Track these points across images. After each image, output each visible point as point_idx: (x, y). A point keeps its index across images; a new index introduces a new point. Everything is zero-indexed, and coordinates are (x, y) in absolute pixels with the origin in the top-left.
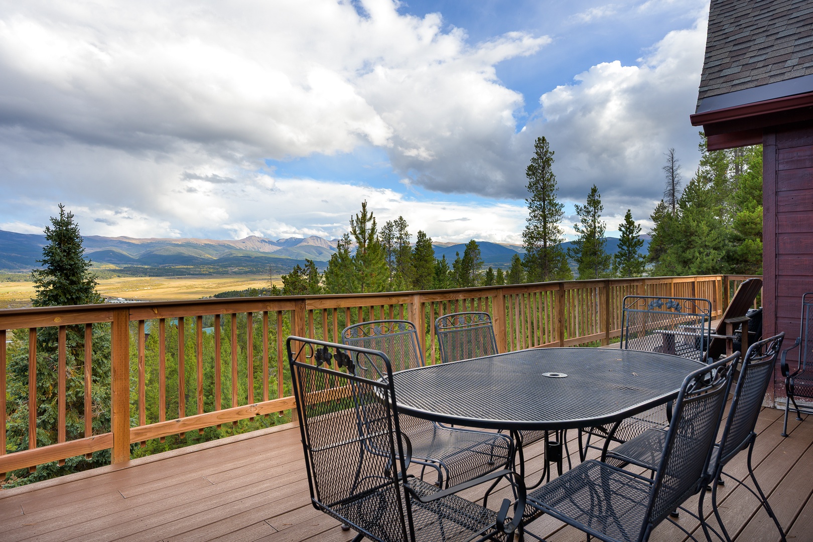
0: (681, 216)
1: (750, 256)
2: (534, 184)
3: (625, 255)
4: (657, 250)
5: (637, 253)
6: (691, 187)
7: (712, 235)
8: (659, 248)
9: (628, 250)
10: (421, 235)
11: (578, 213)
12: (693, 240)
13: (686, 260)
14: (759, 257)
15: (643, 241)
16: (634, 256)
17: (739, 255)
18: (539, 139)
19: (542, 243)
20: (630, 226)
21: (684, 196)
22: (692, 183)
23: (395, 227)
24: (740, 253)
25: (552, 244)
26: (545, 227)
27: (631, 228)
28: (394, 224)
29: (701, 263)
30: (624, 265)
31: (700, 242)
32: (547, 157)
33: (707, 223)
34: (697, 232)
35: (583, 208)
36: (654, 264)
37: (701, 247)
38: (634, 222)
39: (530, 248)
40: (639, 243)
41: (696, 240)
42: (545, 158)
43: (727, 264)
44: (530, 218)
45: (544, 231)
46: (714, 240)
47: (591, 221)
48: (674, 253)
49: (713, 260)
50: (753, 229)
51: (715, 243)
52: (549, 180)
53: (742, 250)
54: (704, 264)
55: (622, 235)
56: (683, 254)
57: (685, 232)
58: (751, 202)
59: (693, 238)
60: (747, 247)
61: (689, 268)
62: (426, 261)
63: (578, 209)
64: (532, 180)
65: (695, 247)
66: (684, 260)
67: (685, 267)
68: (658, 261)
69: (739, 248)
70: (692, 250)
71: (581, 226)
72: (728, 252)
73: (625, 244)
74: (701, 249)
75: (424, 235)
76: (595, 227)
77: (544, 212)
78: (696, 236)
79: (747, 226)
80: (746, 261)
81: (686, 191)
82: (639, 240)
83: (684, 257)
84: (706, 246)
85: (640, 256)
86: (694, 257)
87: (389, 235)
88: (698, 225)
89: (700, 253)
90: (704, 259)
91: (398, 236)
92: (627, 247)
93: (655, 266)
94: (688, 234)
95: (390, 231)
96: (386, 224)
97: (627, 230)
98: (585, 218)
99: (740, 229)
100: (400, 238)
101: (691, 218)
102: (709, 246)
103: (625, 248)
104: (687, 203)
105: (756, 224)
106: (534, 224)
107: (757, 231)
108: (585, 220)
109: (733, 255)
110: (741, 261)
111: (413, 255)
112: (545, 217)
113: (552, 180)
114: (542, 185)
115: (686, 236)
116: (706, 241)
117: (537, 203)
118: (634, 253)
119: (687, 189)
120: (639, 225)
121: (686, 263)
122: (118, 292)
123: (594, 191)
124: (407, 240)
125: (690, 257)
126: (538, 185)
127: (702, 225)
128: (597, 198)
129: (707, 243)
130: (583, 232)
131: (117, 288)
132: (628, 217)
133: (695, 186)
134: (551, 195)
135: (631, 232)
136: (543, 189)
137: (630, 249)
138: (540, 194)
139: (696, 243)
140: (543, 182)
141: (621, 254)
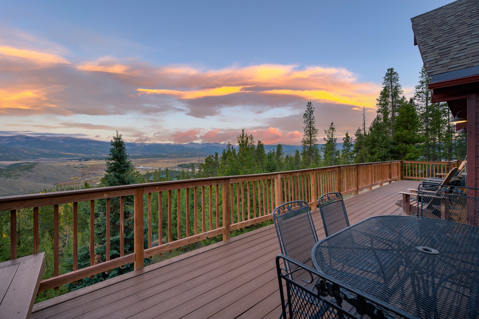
0: (370, 134)
1: (400, 151)
2: (306, 121)
3: (346, 150)
4: (357, 148)
5: (351, 150)
6: (374, 122)
7: (384, 142)
9: (347, 148)
10: (260, 142)
11: (326, 133)
12: (376, 144)
14: (405, 151)
15: (353, 144)
16: (349, 151)
17: (396, 151)
18: (308, 103)
19: (310, 145)
20: (348, 138)
21: (371, 126)
22: (375, 120)
23: (249, 139)
24: (396, 150)
25: (314, 145)
26: (311, 138)
29: (379, 154)
31: (379, 145)
34: (377, 141)
35: (327, 131)
37: (379, 147)
39: (304, 147)
42: (311, 110)
43: (390, 154)
44: (305, 135)
45: (310, 140)
46: (385, 144)
47: (331, 136)
48: (367, 150)
50: (402, 139)
52: (312, 119)
53: (397, 148)
54: (380, 154)
55: (344, 142)
56: (371, 150)
57: (372, 141)
58: (401, 128)
59: (376, 143)
60: (400, 147)
62: (261, 152)
63: (325, 131)
64: (305, 119)
65: (376, 147)
69: (396, 148)
70: (375, 148)
71: (327, 139)
72: (391, 149)
73: (345, 146)
74: (379, 148)
76: (333, 139)
77: (310, 132)
78: (377, 142)
79: (400, 138)
80: (398, 153)
81: (372, 124)
82: (351, 144)
83: (371, 151)
84: (381, 146)
86: (376, 151)
88: (378, 138)
89: (379, 149)
90: (381, 152)
91: (250, 142)
97: (346, 140)
99: (396, 139)
100: (251, 143)
101: (375, 135)
102: (382, 147)
104: (373, 129)
105: (403, 137)
106: (306, 137)
107: (404, 140)
108: (329, 136)
109: (393, 150)
110: (396, 153)
111: (256, 150)
112: (311, 135)
113: (314, 119)
114: (309, 121)
115: (373, 142)
116: (381, 144)
117: (308, 129)
118: (349, 149)
119: (372, 123)
120: (352, 138)
121: (372, 154)
122: (141, 164)
123: (332, 124)
124: (254, 144)
125: (374, 151)
126: (308, 122)
127: (380, 138)
128: (333, 127)
129: (382, 145)
130: (327, 141)
131: (140, 163)
132: (347, 135)
133: (376, 121)
134: (313, 125)
135: (348, 141)
136: (310, 123)
137: (348, 148)
138: (309, 125)
139: (377, 145)
140: (310, 120)
141: (344, 150)
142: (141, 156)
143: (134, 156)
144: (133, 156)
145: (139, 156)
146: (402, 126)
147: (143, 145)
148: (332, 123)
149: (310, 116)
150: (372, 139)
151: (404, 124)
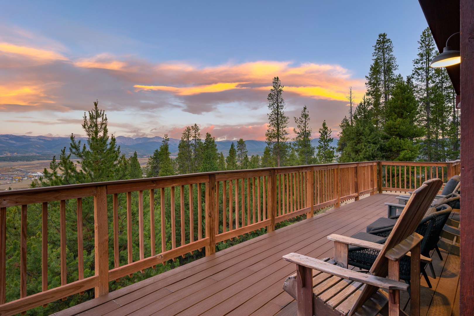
0: (355, 123)
1: (393, 148)
2: (272, 105)
3: (322, 147)
4: (342, 145)
5: (329, 146)
6: (360, 106)
7: (372, 135)
8: (343, 143)
9: (324, 144)
10: (208, 135)
11: (296, 122)
12: (361, 138)
13: (357, 150)
14: (398, 149)
15: (333, 138)
16: (327, 148)
17: (387, 148)
18: (275, 78)
19: (276, 140)
20: (325, 130)
21: (356, 112)
22: (361, 104)
23: (192, 130)
24: (387, 146)
25: (282, 140)
26: (278, 130)
27: (326, 131)
28: (191, 128)
29: (365, 152)
30: (322, 153)
31: (365, 139)
32: (280, 88)
33: (369, 128)
34: (363, 133)
35: (299, 119)
36: (340, 153)
37: (366, 142)
38: (327, 128)
39: (269, 143)
40: (331, 140)
41: (363, 138)
42: (278, 89)
43: (380, 153)
44: (270, 125)
45: (278, 133)
46: (373, 138)
47: (303, 126)
48: (350, 146)
49: (372, 150)
50: (395, 131)
51: (374, 140)
52: (281, 103)
53: (389, 144)
54: (367, 153)
55: (321, 135)
56: (356, 147)
57: (357, 133)
58: (394, 116)
59: (361, 137)
60: (392, 143)
61: (359, 155)
62: (211, 150)
63: (295, 119)
64: (271, 102)
65: (362, 142)
66: (356, 150)
67: (356, 154)
68: (343, 151)
69: (387, 143)
70: (360, 144)
71: (298, 130)
72: (381, 145)
73: (322, 140)
74: (366, 144)
75: (210, 135)
76: (306, 131)
77: (278, 122)
78: (363, 135)
79: (392, 130)
80: (391, 151)
81: (357, 109)
82: (330, 138)
83: (356, 148)
84: (368, 142)
85: (331, 148)
86: (361, 148)
87: (189, 135)
88: (364, 129)
89: (365, 146)
90: (368, 149)
91: (194, 135)
92: (324, 142)
93: (341, 154)
94: (359, 134)
95: (189, 133)
96: (186, 129)
97: (323, 132)
98: (300, 125)
99: (388, 132)
100: (195, 137)
101: (360, 125)
102: (370, 142)
103: (322, 142)
104: (358, 116)
105: (397, 128)
106: (272, 129)
107: (397, 133)
108: (300, 126)
109: (384, 147)
110: (388, 151)
111: (203, 146)
112: (278, 125)
113: (282, 102)
114: (276, 105)
115: (357, 136)
116: (368, 139)
117: (273, 116)
118: (328, 146)
119: (358, 108)
120: (330, 129)
121: (357, 152)
122: (37, 169)
123: (305, 108)
124: (200, 138)
125: (360, 148)
126: (274, 106)
127: (366, 129)
128: (306, 113)
129: (369, 140)
130: (298, 133)
131: (37, 167)
132: (324, 124)
133: (363, 106)
134: (282, 111)
135: (326, 133)
136: (277, 108)
137: (325, 143)
138: (275, 111)
139: (363, 140)
140: (277, 103)
141: (320, 146)
142: (39, 156)
143: (27, 156)
144: (24, 157)
145: (35, 156)
146: (395, 113)
147: (42, 140)
148: (304, 108)
149: (277, 97)
150: (357, 130)
151: (398, 110)
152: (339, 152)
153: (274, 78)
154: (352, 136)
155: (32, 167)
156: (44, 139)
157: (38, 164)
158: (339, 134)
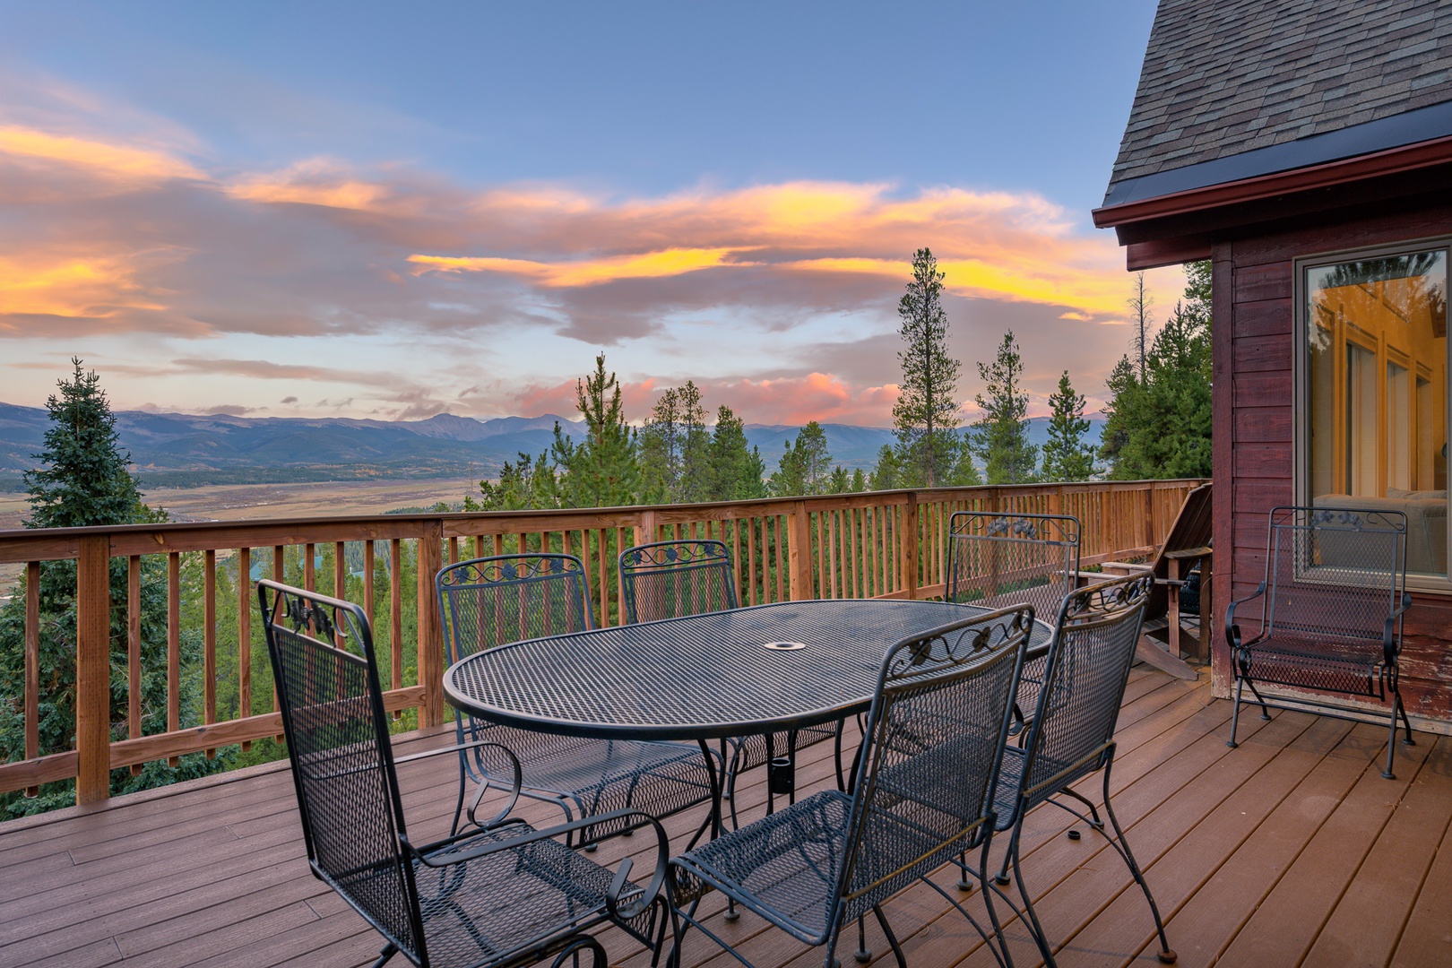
0: (1151, 380)
2: (911, 328)
3: (1060, 445)
4: (1115, 438)
5: (1080, 443)
6: (1167, 332)
7: (1201, 413)
8: (1119, 434)
9: (1065, 438)
10: (725, 413)
11: (983, 375)
12: (1170, 421)
13: (1158, 454)
15: (1089, 422)
16: (1074, 448)
18: (920, 252)
19: (925, 426)
20: (1067, 398)
21: (1156, 348)
22: (1170, 326)
23: (680, 398)
25: (942, 427)
26: (929, 399)
27: (1069, 401)
28: (678, 394)
29: (1182, 459)
30: (1058, 464)
31: (1181, 424)
32: (933, 281)
33: (1192, 393)
34: (1176, 407)
35: (991, 367)
36: (1111, 462)
37: (1184, 432)
38: (1073, 392)
39: (904, 435)
40: (1084, 426)
41: (1175, 420)
42: (929, 283)
44: (905, 383)
45: (929, 406)
46: (1204, 422)
47: (1003, 389)
48: (1140, 443)
49: (1202, 454)
51: (1206, 425)
52: (936, 321)
54: (1188, 462)
55: (1054, 412)
56: (1155, 445)
57: (1157, 407)
59: (1169, 417)
61: (1164, 468)
62: (732, 456)
63: (982, 368)
64: (908, 320)
65: (1173, 432)
66: (1156, 455)
67: (1157, 466)
68: (1118, 457)
70: (1168, 438)
71: (988, 398)
73: (1059, 426)
74: (1184, 436)
75: (729, 413)
76: (1011, 400)
77: (927, 374)
78: (1175, 414)
81: (1158, 341)
82: (1082, 421)
83: (1155, 449)
84: (1190, 430)
85: (1085, 447)
86: (1171, 449)
87: (671, 413)
88: (1178, 397)
89: (1181, 442)
90: (1188, 452)
91: (686, 413)
92: (1063, 433)
93: (1114, 465)
94: (1163, 410)
95: (671, 406)
96: (665, 395)
97: (1062, 405)
98: (995, 384)
100: (689, 418)
101: (1166, 385)
102: (1195, 430)
103: (1059, 433)
104: (1160, 360)
106: (912, 394)
108: (995, 388)
111: (710, 446)
112: (929, 382)
113: (941, 320)
114: (924, 328)
115: (1159, 414)
116: (1190, 422)
117: (916, 360)
118: (1074, 442)
119: (1160, 337)
120: (1082, 397)
121: (1159, 459)
123: (1009, 338)
124: (701, 422)
125: (1165, 449)
126: (918, 329)
127: (1185, 395)
128: (1013, 351)
129: (1193, 426)
130: (990, 407)
132: (1064, 382)
133: (1174, 331)
134: (940, 345)
135: (1069, 408)
136: (927, 335)
137: (1068, 436)
138: (921, 344)
139: (1176, 425)
140: (927, 323)
141: (1053, 444)
147: (225, 425)
148: (1007, 336)
149: (927, 305)
150: (1158, 399)
152: (1107, 459)
153: (917, 253)
154: (1146, 415)
155: (198, 505)
156: (228, 423)
157: (214, 497)
158: (1107, 406)
